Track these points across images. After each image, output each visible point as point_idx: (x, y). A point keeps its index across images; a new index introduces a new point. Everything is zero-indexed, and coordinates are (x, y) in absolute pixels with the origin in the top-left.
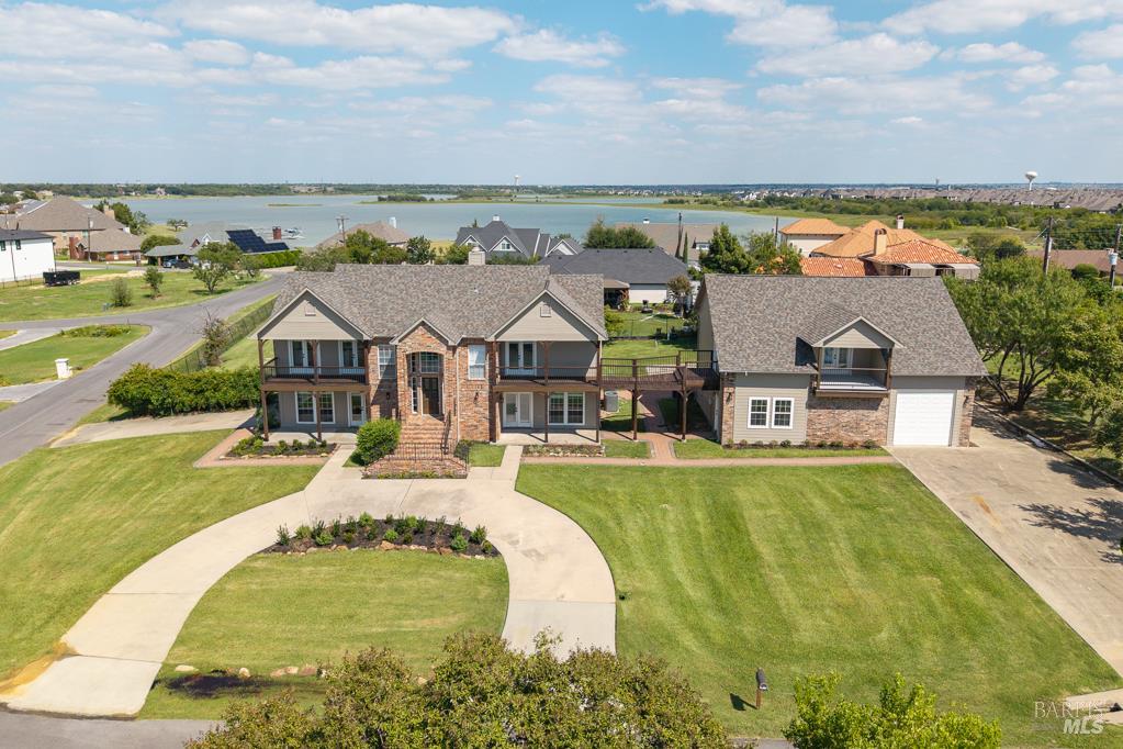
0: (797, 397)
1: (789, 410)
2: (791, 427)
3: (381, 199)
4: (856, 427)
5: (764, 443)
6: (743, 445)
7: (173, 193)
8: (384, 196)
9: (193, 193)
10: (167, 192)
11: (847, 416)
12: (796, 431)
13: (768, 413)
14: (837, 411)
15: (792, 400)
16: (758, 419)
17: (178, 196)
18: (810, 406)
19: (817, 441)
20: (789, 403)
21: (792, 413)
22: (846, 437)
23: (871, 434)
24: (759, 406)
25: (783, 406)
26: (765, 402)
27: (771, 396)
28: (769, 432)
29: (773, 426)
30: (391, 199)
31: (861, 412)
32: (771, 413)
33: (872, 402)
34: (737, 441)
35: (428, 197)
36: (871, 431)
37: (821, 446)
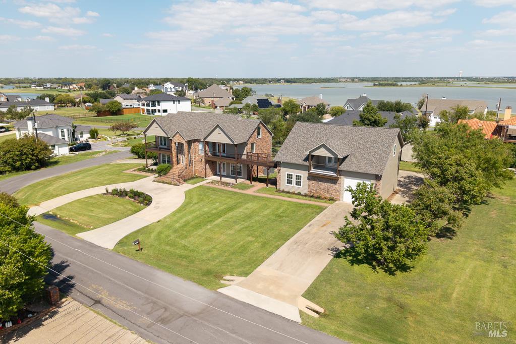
0: (304, 174)
1: (301, 179)
2: (301, 187)
3: (375, 85)
4: (327, 191)
5: (291, 192)
6: (283, 191)
7: (288, 82)
8: (377, 83)
9: (295, 82)
10: (285, 82)
11: (324, 185)
12: (304, 188)
13: (293, 180)
14: (319, 183)
15: (302, 175)
16: (289, 182)
17: (288, 83)
18: (309, 179)
19: (312, 194)
20: (301, 176)
21: (302, 181)
22: (324, 194)
23: (333, 195)
24: (290, 176)
25: (298, 177)
26: (292, 175)
27: (294, 173)
28: (293, 187)
29: (295, 186)
30: (380, 85)
31: (329, 184)
32: (294, 180)
33: (334, 181)
34: (281, 190)
35: (399, 84)
36: (334, 193)
37: (312, 196)
